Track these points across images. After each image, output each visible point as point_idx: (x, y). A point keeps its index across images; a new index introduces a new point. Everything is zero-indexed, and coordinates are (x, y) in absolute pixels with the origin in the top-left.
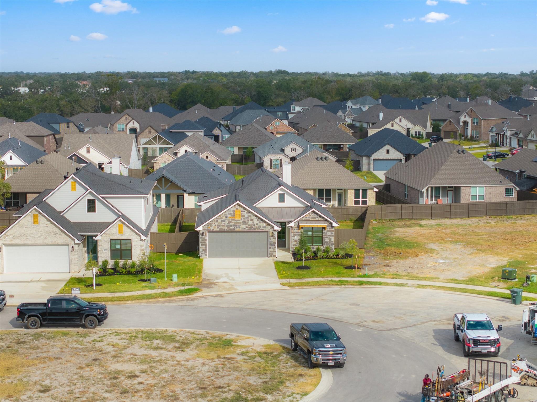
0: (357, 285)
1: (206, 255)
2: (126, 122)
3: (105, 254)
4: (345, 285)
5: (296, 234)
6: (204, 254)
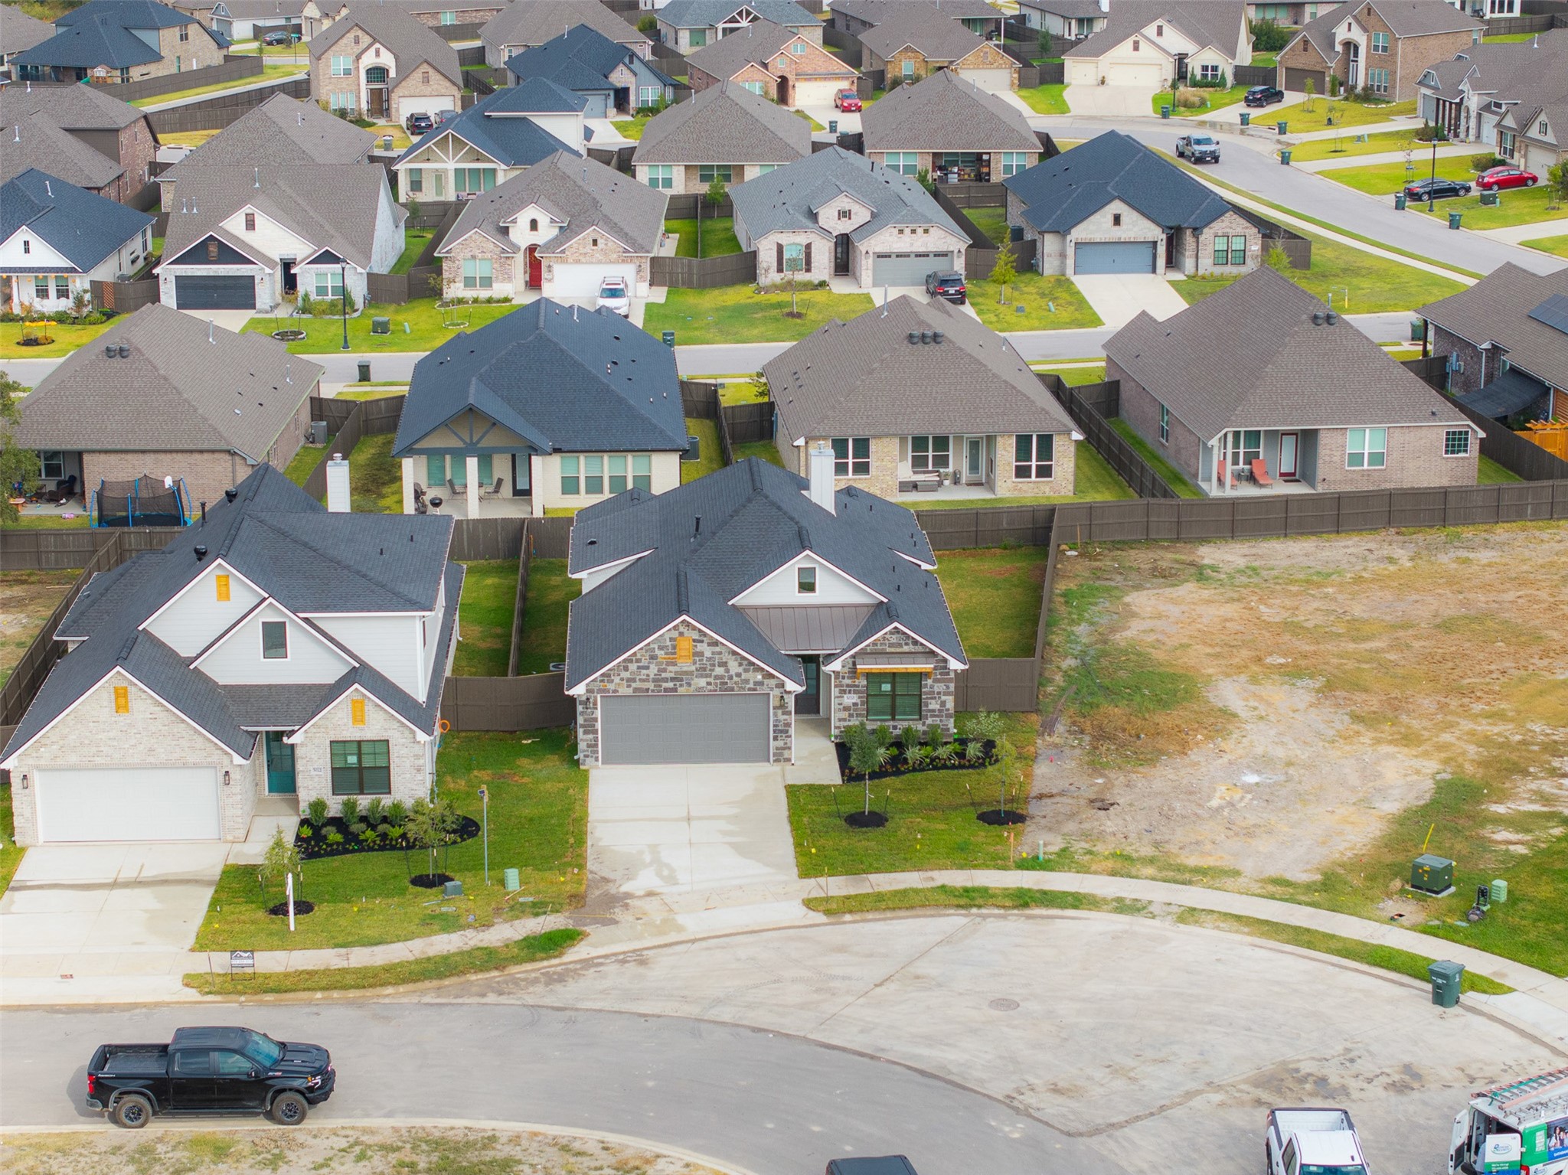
0: (1015, 907)
1: (597, 759)
2: (357, 49)
3: (316, 779)
4: (979, 907)
5: (848, 689)
6: (592, 757)
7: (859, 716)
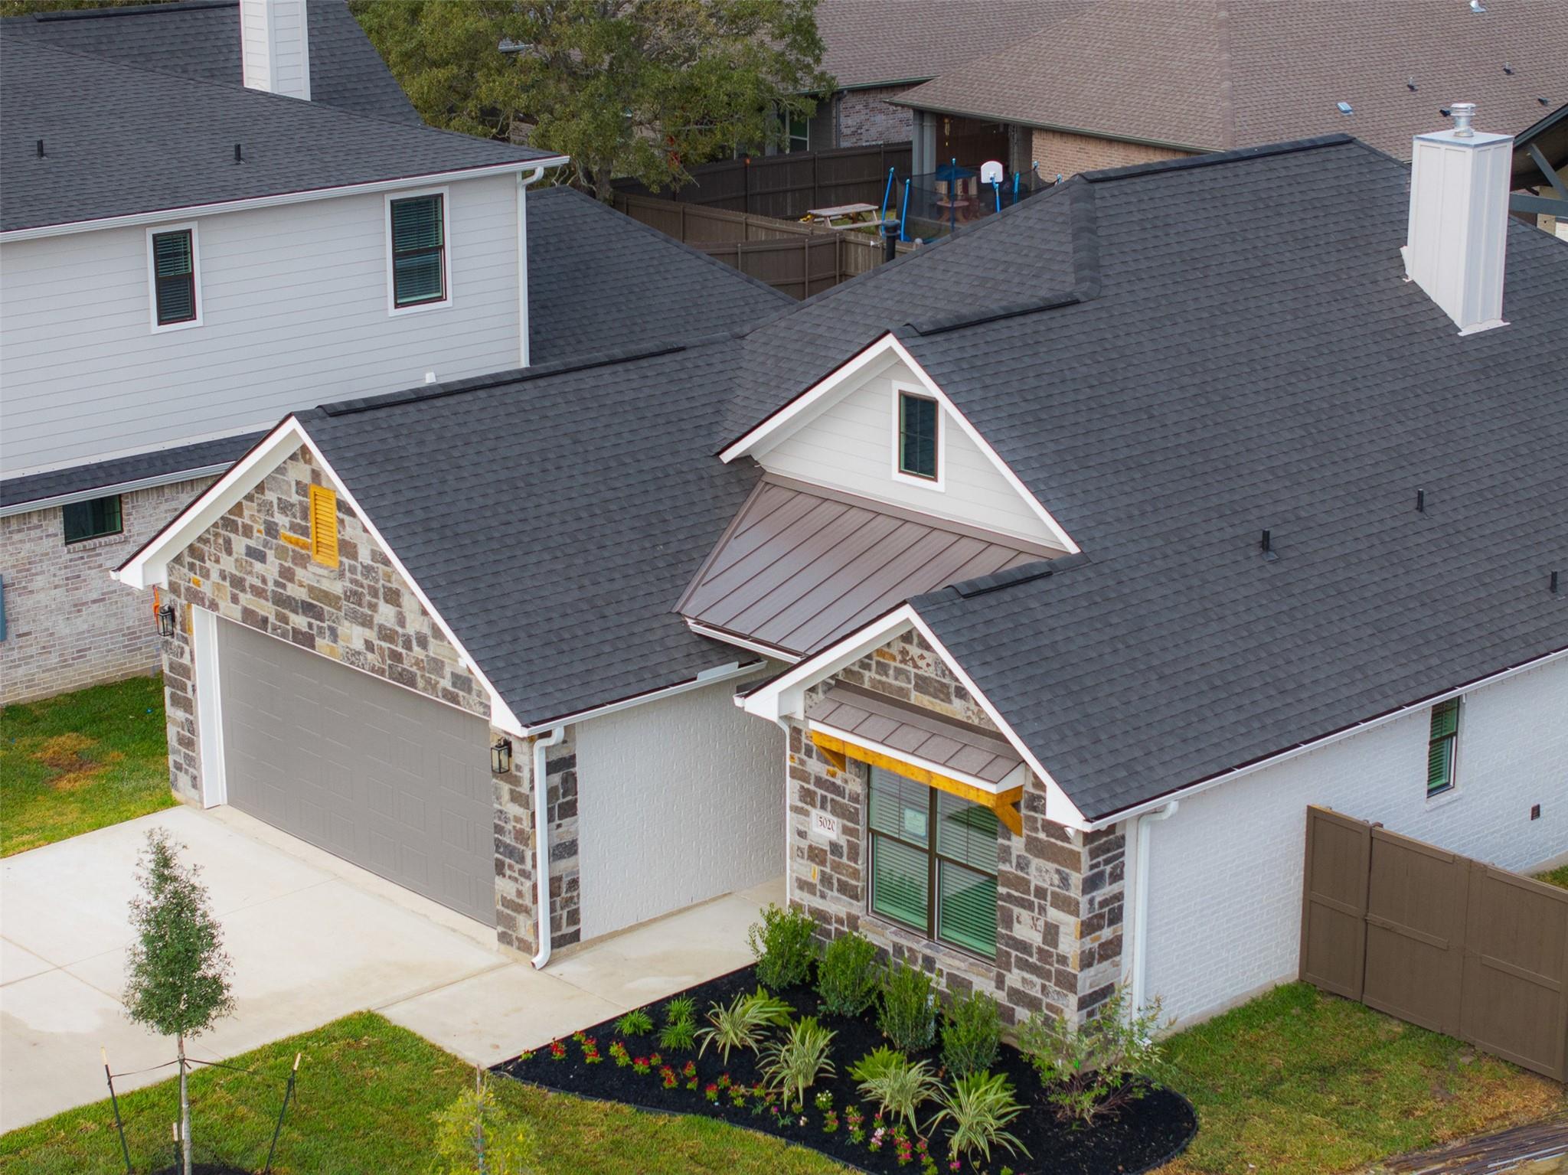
1: (194, 782)
5: (820, 792)
6: (187, 772)
7: (844, 888)
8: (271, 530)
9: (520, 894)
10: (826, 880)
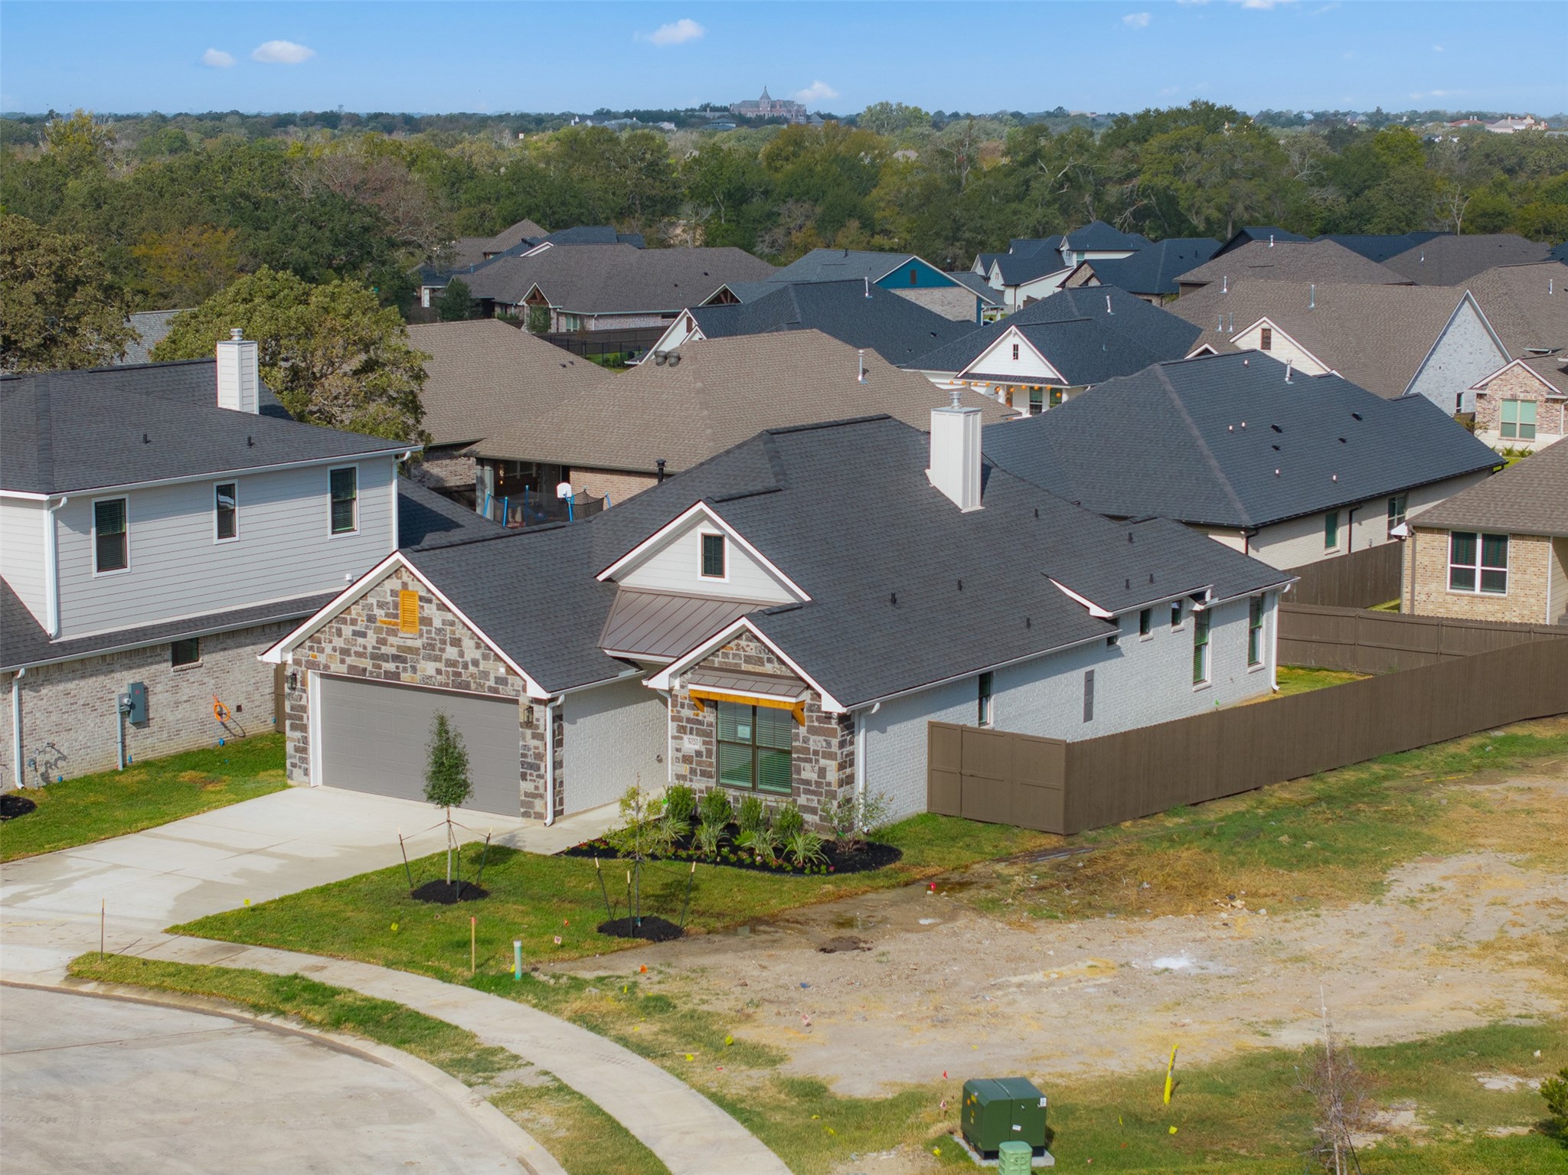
1: (306, 773)
5: (689, 725)
6: (300, 767)
7: (704, 774)
8: (371, 619)
9: (537, 788)
10: (693, 772)
